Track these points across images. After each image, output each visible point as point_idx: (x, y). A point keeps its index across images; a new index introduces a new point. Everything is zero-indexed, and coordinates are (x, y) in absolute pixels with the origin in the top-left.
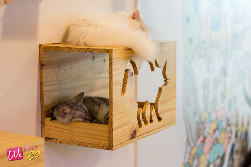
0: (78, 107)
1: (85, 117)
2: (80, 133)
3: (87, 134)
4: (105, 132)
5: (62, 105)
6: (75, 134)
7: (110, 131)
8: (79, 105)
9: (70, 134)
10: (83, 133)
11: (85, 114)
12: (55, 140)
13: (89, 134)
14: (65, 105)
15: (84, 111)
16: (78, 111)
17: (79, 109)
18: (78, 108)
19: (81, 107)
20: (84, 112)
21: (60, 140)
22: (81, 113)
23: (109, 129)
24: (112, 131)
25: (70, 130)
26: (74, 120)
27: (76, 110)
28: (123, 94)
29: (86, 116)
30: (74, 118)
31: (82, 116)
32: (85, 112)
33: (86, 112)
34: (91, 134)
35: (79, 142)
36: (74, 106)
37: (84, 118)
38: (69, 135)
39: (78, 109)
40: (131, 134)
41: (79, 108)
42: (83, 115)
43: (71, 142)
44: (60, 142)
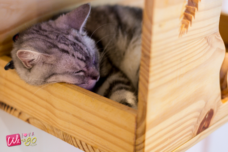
0: (68, 45)
1: (85, 69)
2: (67, 112)
3: (84, 120)
4: (125, 128)
5: (31, 36)
6: (57, 112)
7: (140, 130)
8: (70, 37)
9: (47, 108)
10: (74, 116)
11: (83, 64)
12: (17, 113)
13: (88, 123)
14: (36, 35)
15: (80, 56)
16: (65, 55)
17: (69, 50)
18: (65, 48)
19: (74, 44)
20: (82, 60)
21: (27, 117)
22: (74, 61)
23: (137, 125)
24: (144, 132)
25: (47, 101)
26: (53, 79)
27: (60, 53)
28: (186, 27)
29: (87, 67)
30: (53, 74)
31: (75, 68)
32: (84, 59)
33: (88, 58)
34: (91, 124)
35: (66, 134)
36: (56, 43)
37: (82, 74)
38: (44, 110)
39: (67, 52)
40: (200, 123)
41: (70, 48)
42: (78, 67)
43: (50, 128)
44: (28, 121)
